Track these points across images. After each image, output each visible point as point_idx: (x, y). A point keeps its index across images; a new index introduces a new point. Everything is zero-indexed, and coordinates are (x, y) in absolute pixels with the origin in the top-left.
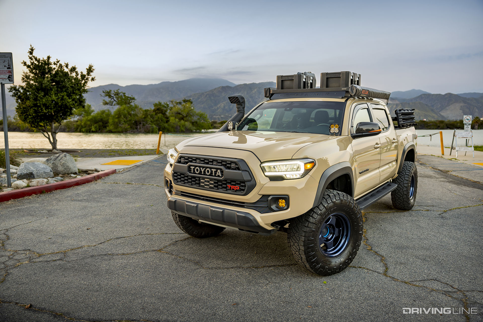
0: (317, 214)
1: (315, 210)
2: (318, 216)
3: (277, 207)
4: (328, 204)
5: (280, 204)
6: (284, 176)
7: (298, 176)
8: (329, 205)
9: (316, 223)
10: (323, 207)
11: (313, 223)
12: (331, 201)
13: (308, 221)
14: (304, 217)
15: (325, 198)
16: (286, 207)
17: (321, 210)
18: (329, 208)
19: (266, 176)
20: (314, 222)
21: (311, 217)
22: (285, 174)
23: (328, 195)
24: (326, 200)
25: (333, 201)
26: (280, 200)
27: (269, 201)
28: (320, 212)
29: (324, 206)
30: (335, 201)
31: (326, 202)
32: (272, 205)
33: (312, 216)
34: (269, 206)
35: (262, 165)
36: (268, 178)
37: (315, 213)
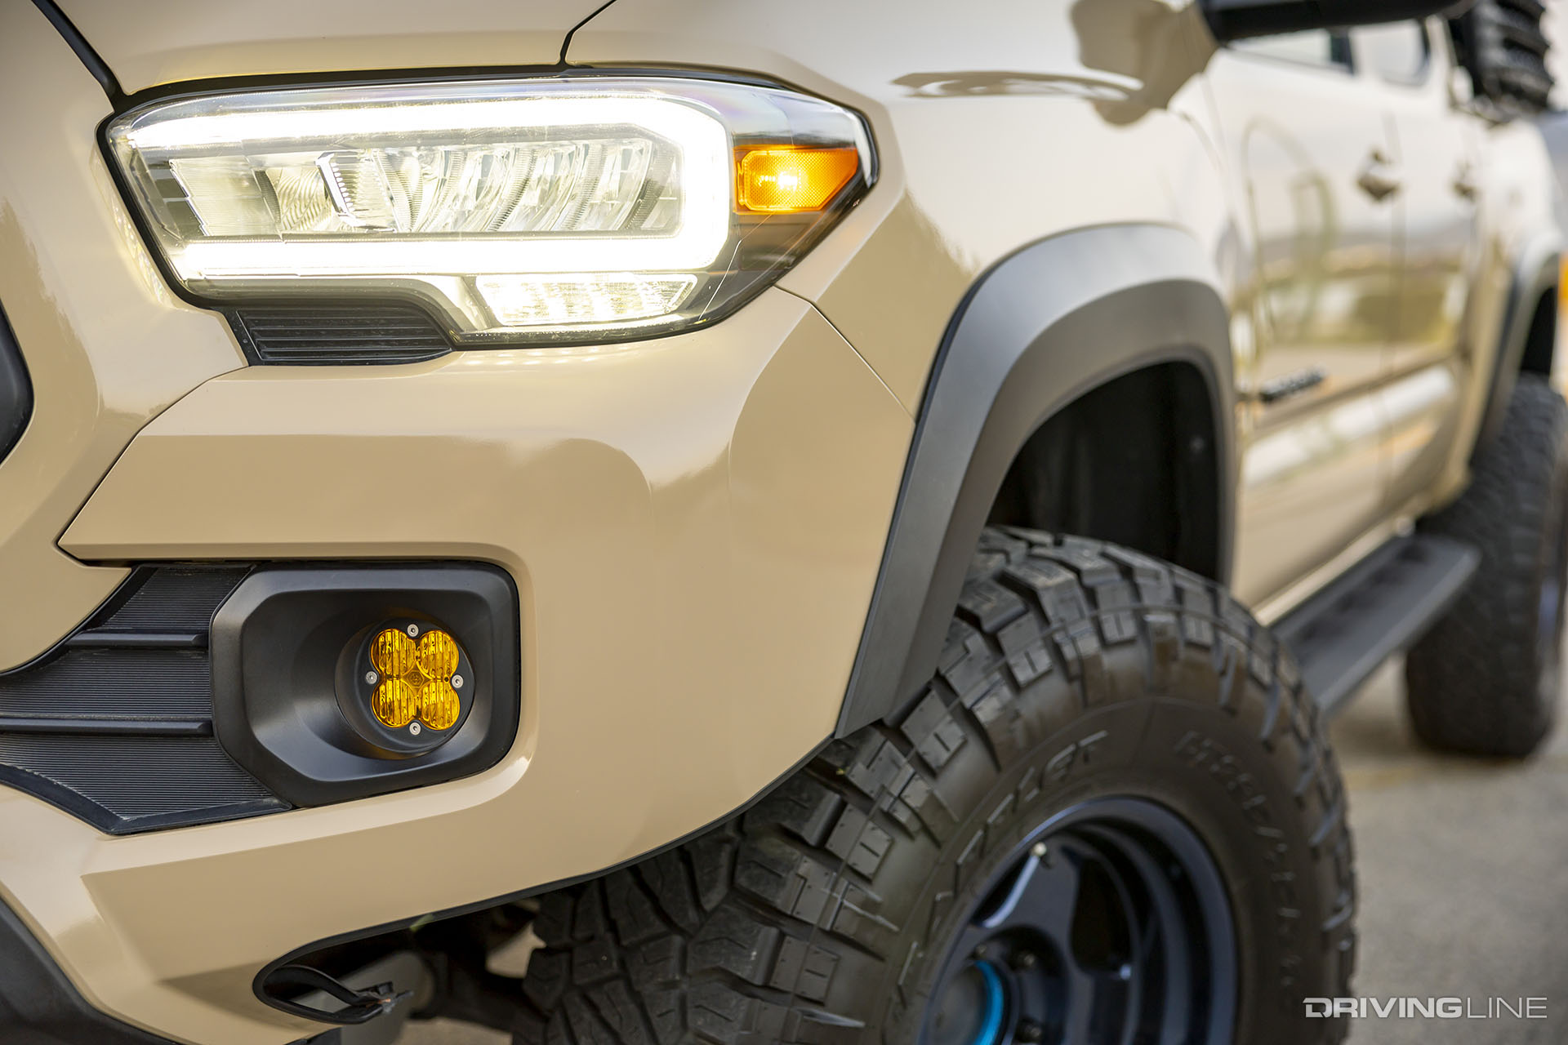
0: (889, 818)
1: (858, 773)
2: (902, 843)
3: (343, 739)
4: (1017, 687)
5: (391, 691)
6: (451, 294)
7: (656, 309)
8: (1032, 705)
9: (869, 938)
10: (954, 733)
11: (833, 935)
12: (1044, 661)
13: (773, 915)
14: (724, 858)
15: (974, 621)
16: (469, 738)
17: (929, 770)
18: (1021, 739)
19: (193, 296)
20: (848, 928)
21: (808, 866)
22: (467, 270)
23: (1006, 580)
24: (993, 641)
25: (1069, 652)
26: (393, 639)
27: (220, 648)
28: (918, 792)
29: (968, 717)
30: (1095, 660)
31: (987, 671)
32: (274, 707)
33: (821, 850)
34: (225, 725)
35: (135, 138)
36: (213, 324)
37: (866, 800)
